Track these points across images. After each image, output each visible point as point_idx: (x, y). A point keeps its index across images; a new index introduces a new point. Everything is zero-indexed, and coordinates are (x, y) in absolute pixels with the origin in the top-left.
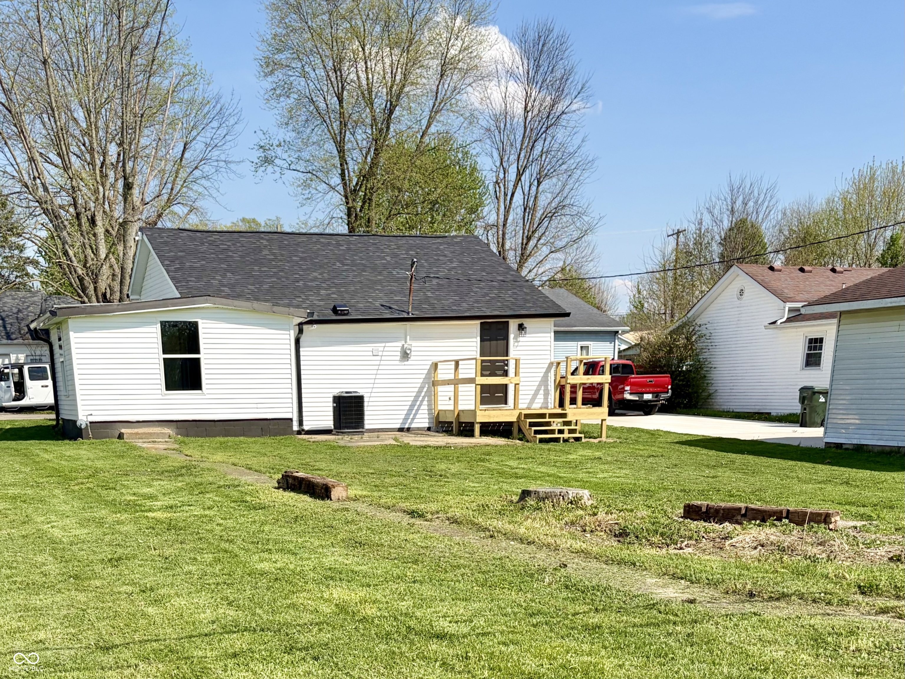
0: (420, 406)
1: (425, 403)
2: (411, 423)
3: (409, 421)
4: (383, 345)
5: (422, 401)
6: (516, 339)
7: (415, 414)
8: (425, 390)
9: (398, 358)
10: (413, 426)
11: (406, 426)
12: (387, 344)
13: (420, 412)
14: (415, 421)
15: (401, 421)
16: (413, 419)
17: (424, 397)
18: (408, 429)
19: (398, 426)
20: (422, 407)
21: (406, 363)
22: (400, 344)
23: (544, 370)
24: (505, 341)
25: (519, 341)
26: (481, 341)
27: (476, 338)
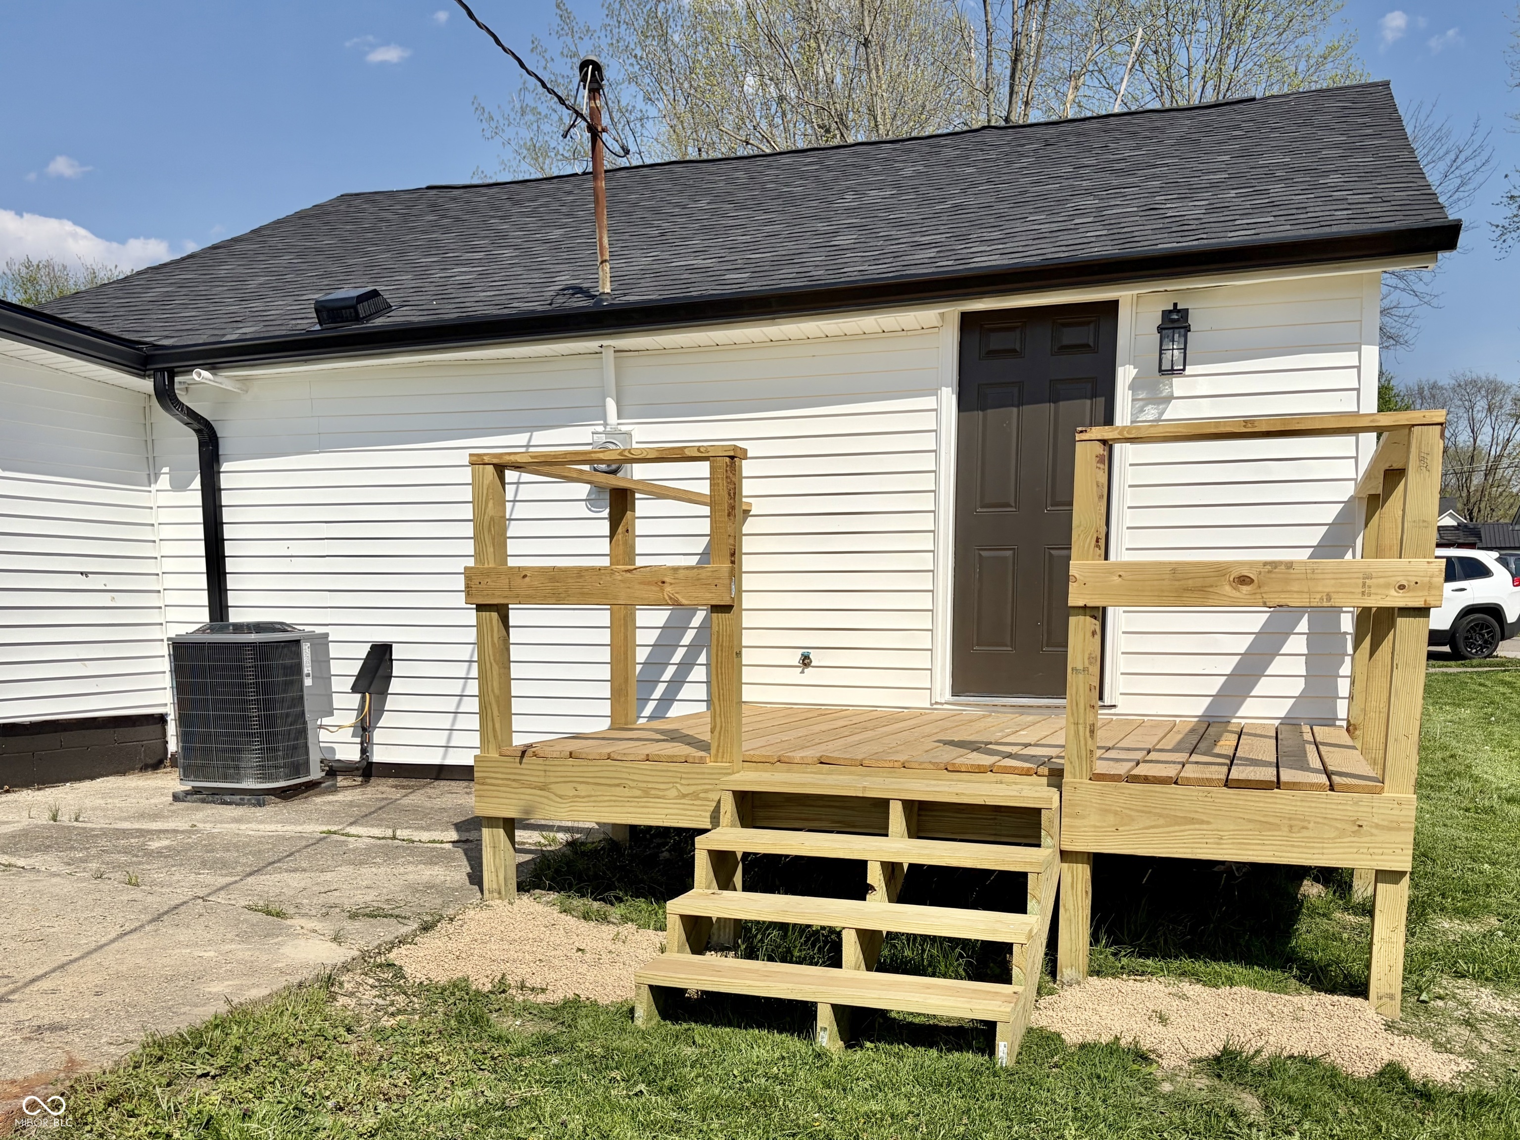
4: (523, 439)
6: (1151, 387)
23: (1315, 536)
24: (1101, 401)
25: (1171, 398)
26: (963, 405)
27: (934, 391)
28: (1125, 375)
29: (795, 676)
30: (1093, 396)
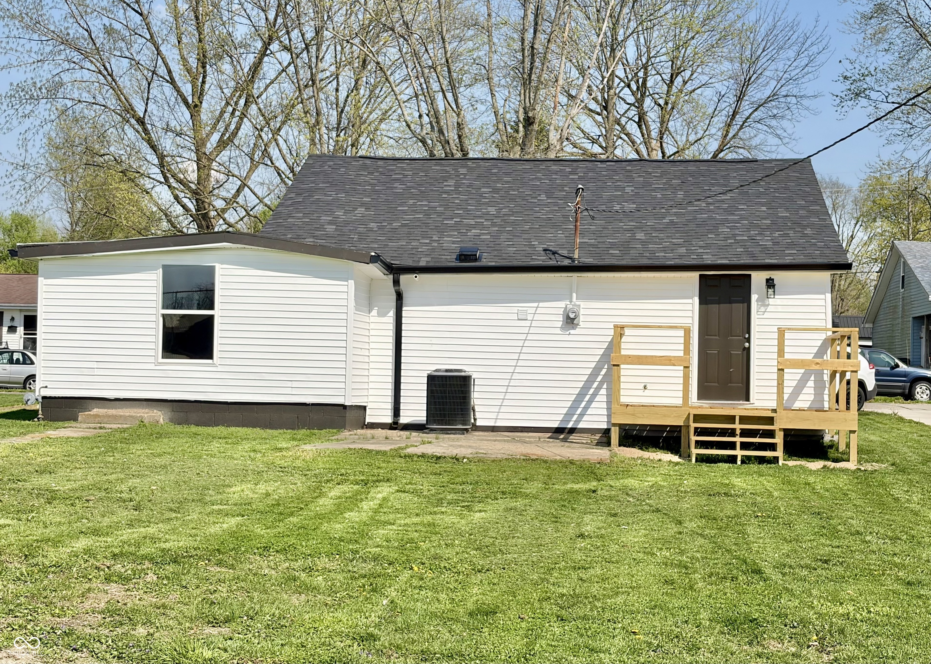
0: (594, 395)
1: (603, 391)
2: (578, 421)
3: (575, 418)
4: (536, 305)
5: (598, 388)
6: (763, 301)
7: (586, 408)
8: (603, 372)
9: (560, 324)
10: (581, 426)
11: (570, 426)
12: (541, 304)
13: (594, 405)
14: (585, 418)
15: (561, 417)
16: (582, 415)
17: (601, 383)
18: (572, 431)
19: (555, 425)
20: (598, 398)
21: (572, 332)
22: (562, 304)
23: (815, 350)
24: (746, 304)
25: (768, 305)
26: (700, 303)
27: (692, 298)
28: (754, 297)
29: (641, 393)
30: (743, 302)
